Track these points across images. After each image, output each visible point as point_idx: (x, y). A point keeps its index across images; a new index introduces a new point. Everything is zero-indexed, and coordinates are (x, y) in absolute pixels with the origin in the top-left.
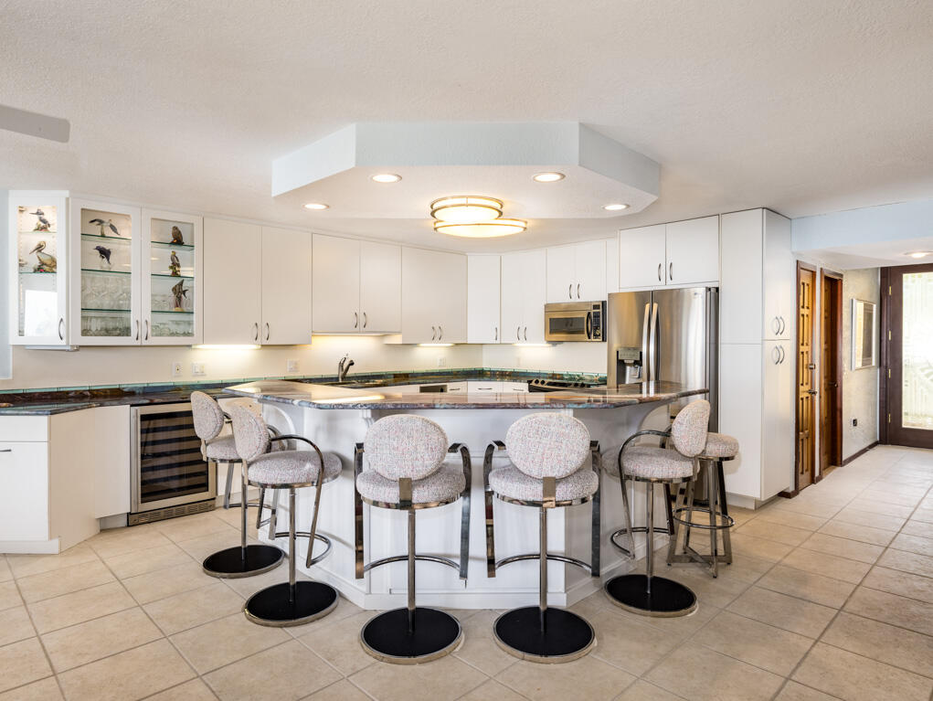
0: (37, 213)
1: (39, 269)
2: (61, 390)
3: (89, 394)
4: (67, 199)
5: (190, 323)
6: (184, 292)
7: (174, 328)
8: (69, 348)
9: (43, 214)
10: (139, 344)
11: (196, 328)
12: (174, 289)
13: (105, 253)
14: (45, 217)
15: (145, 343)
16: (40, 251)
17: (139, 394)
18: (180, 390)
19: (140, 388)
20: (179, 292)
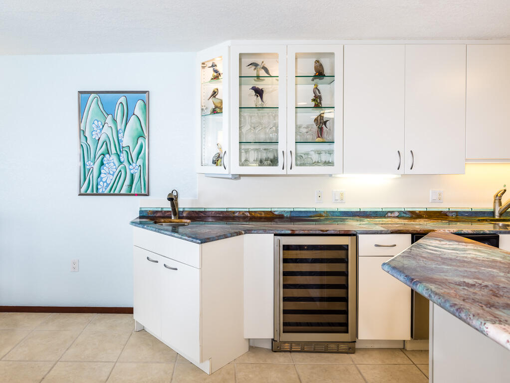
0: (213, 66)
1: (214, 112)
2: (230, 210)
3: (249, 215)
4: (229, 47)
5: (330, 153)
6: (325, 123)
7: (315, 157)
8: (230, 176)
9: (216, 66)
10: (285, 173)
11: (337, 158)
12: (316, 120)
13: (259, 92)
14: (218, 68)
15: (290, 172)
16: (215, 97)
17: (287, 217)
18: (321, 216)
19: (288, 212)
20: (321, 123)
